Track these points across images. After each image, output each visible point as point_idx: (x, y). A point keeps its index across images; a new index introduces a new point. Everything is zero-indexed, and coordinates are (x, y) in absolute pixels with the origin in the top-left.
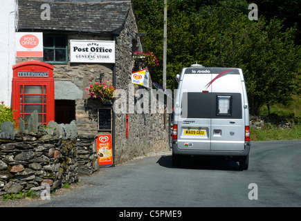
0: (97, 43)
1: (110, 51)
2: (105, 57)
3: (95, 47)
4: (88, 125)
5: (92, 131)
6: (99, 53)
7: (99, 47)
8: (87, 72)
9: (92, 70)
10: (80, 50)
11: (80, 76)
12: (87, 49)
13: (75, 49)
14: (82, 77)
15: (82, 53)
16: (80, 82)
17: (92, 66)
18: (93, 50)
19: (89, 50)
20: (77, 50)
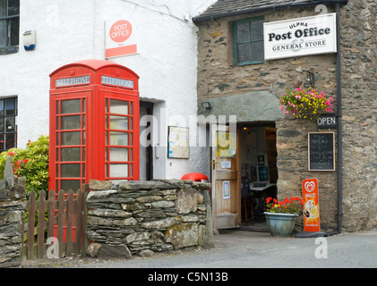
0: (305, 22)
1: (327, 31)
2: (319, 43)
3: (302, 28)
4: (295, 163)
5: (300, 171)
6: (309, 39)
7: (308, 27)
8: (291, 74)
9: (299, 69)
10: (278, 37)
11: (280, 80)
12: (289, 34)
13: (271, 36)
14: (284, 81)
15: (282, 42)
16: (280, 90)
17: (298, 62)
18: (299, 34)
19: (293, 35)
20: (274, 39)
